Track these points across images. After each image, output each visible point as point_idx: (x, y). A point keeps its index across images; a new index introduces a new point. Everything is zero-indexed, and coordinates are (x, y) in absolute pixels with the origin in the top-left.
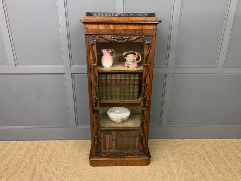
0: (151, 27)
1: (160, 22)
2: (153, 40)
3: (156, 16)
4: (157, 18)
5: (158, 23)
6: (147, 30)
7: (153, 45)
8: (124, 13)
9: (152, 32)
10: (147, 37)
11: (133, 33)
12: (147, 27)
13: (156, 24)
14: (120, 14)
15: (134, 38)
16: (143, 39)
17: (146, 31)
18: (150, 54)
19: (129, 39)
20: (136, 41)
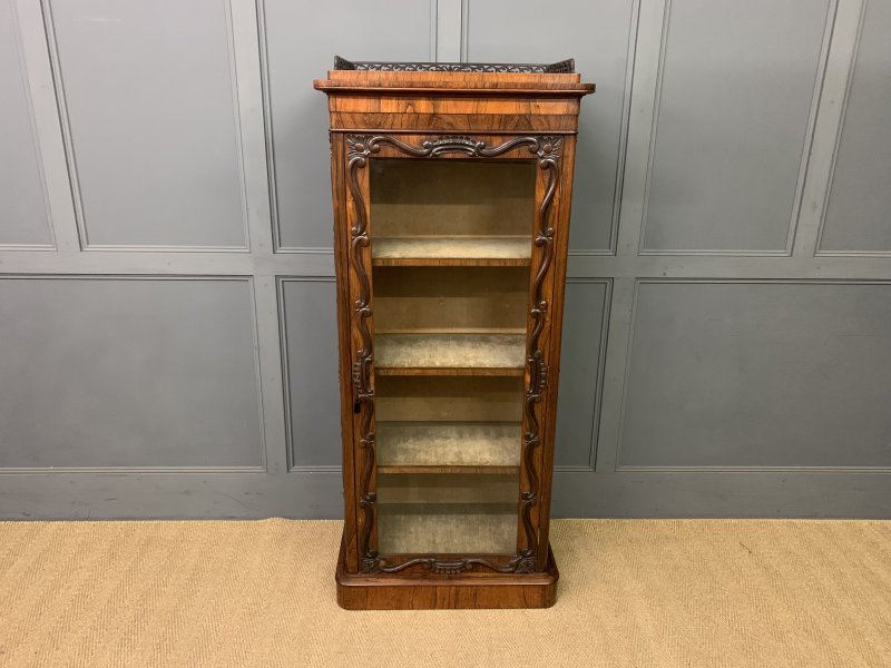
0: (560, 107)
1: (591, 89)
2: (566, 152)
3: (577, 70)
4: (579, 75)
5: (584, 94)
6: (546, 116)
7: (568, 169)
9: (563, 123)
10: (546, 142)
11: (496, 127)
12: (545, 107)
13: (577, 97)
15: (499, 145)
16: (531, 151)
17: (543, 119)
18: (556, 202)
19: (483, 147)
20: (505, 156)
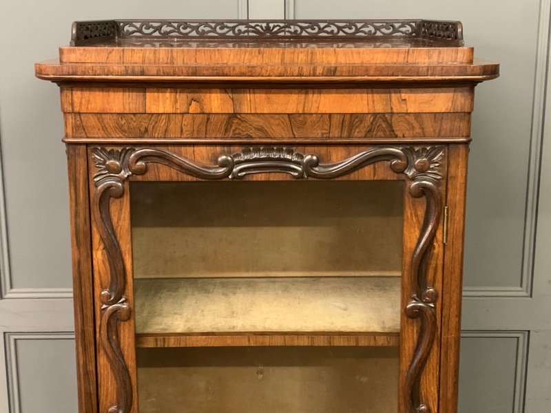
0: (441, 102)
1: (492, 72)
2: (452, 170)
4: (472, 49)
5: (480, 81)
6: (418, 115)
7: (456, 196)
8: (289, 23)
9: (447, 125)
10: (419, 155)
11: (335, 132)
12: (416, 102)
13: (470, 85)
14: (268, 28)
15: (341, 161)
16: (392, 168)
17: (412, 119)
18: (438, 249)
19: (316, 164)
20: (353, 176)
